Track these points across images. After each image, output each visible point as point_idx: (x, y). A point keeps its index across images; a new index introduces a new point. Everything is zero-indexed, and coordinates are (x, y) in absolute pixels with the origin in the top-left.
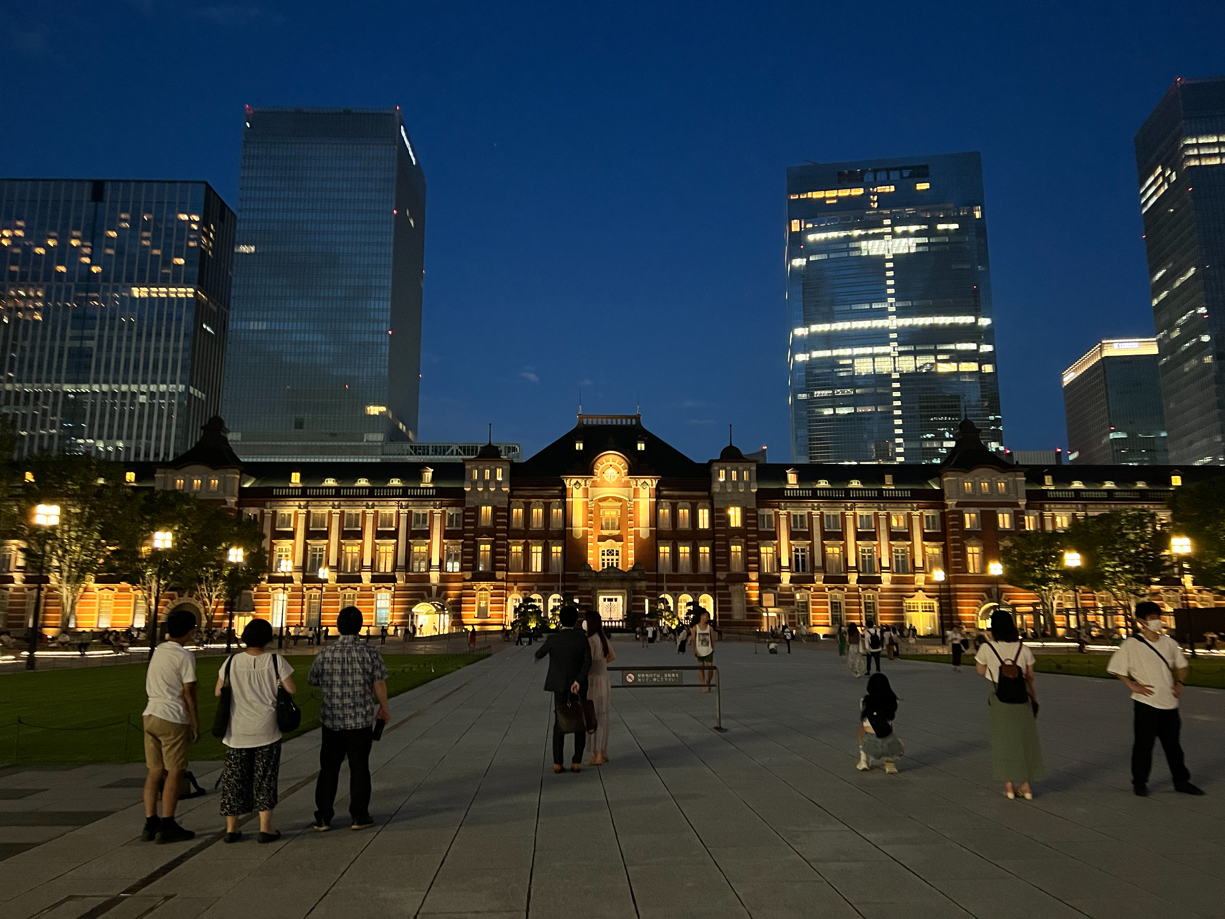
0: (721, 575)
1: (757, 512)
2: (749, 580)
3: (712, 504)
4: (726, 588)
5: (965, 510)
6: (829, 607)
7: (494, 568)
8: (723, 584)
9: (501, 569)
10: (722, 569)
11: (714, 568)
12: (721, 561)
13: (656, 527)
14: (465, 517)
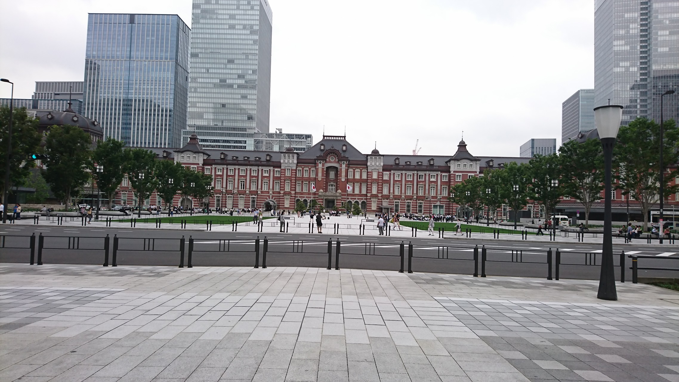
0: (369, 195)
1: (383, 173)
2: (378, 197)
3: (367, 170)
4: (370, 199)
5: (457, 174)
6: (406, 206)
7: (291, 190)
8: (369, 198)
9: (293, 190)
10: (369, 193)
11: (367, 192)
12: (369, 190)
13: (347, 177)
14: (281, 172)
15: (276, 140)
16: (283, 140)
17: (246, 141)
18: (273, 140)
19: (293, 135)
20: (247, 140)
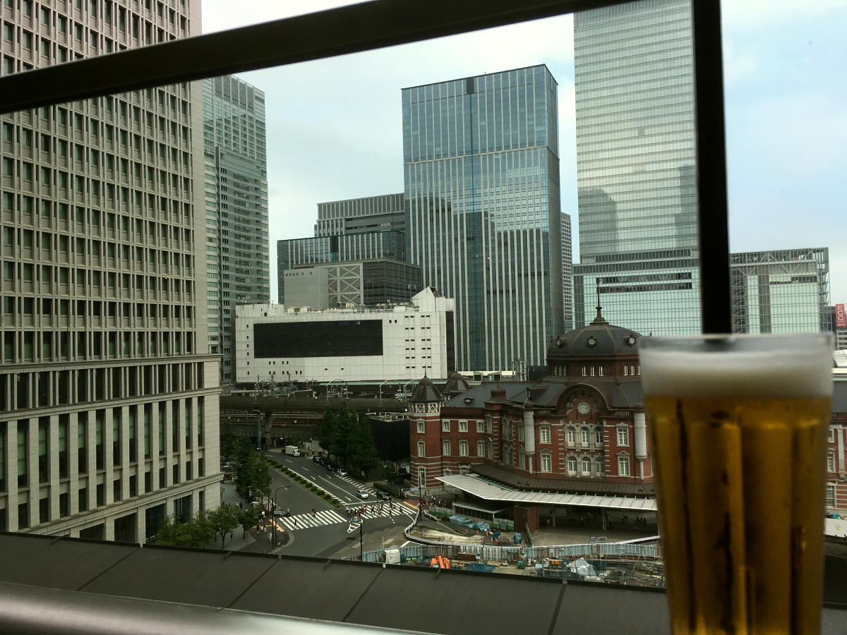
15: (752, 267)
16: (766, 263)
17: (690, 274)
18: (745, 267)
19: (788, 253)
20: (693, 271)
